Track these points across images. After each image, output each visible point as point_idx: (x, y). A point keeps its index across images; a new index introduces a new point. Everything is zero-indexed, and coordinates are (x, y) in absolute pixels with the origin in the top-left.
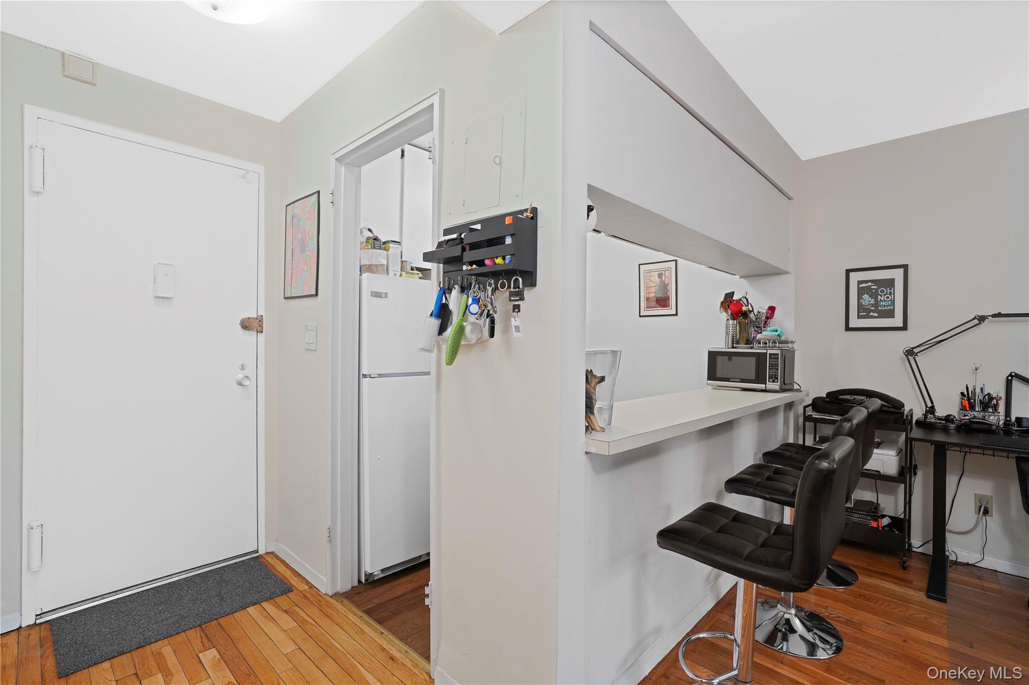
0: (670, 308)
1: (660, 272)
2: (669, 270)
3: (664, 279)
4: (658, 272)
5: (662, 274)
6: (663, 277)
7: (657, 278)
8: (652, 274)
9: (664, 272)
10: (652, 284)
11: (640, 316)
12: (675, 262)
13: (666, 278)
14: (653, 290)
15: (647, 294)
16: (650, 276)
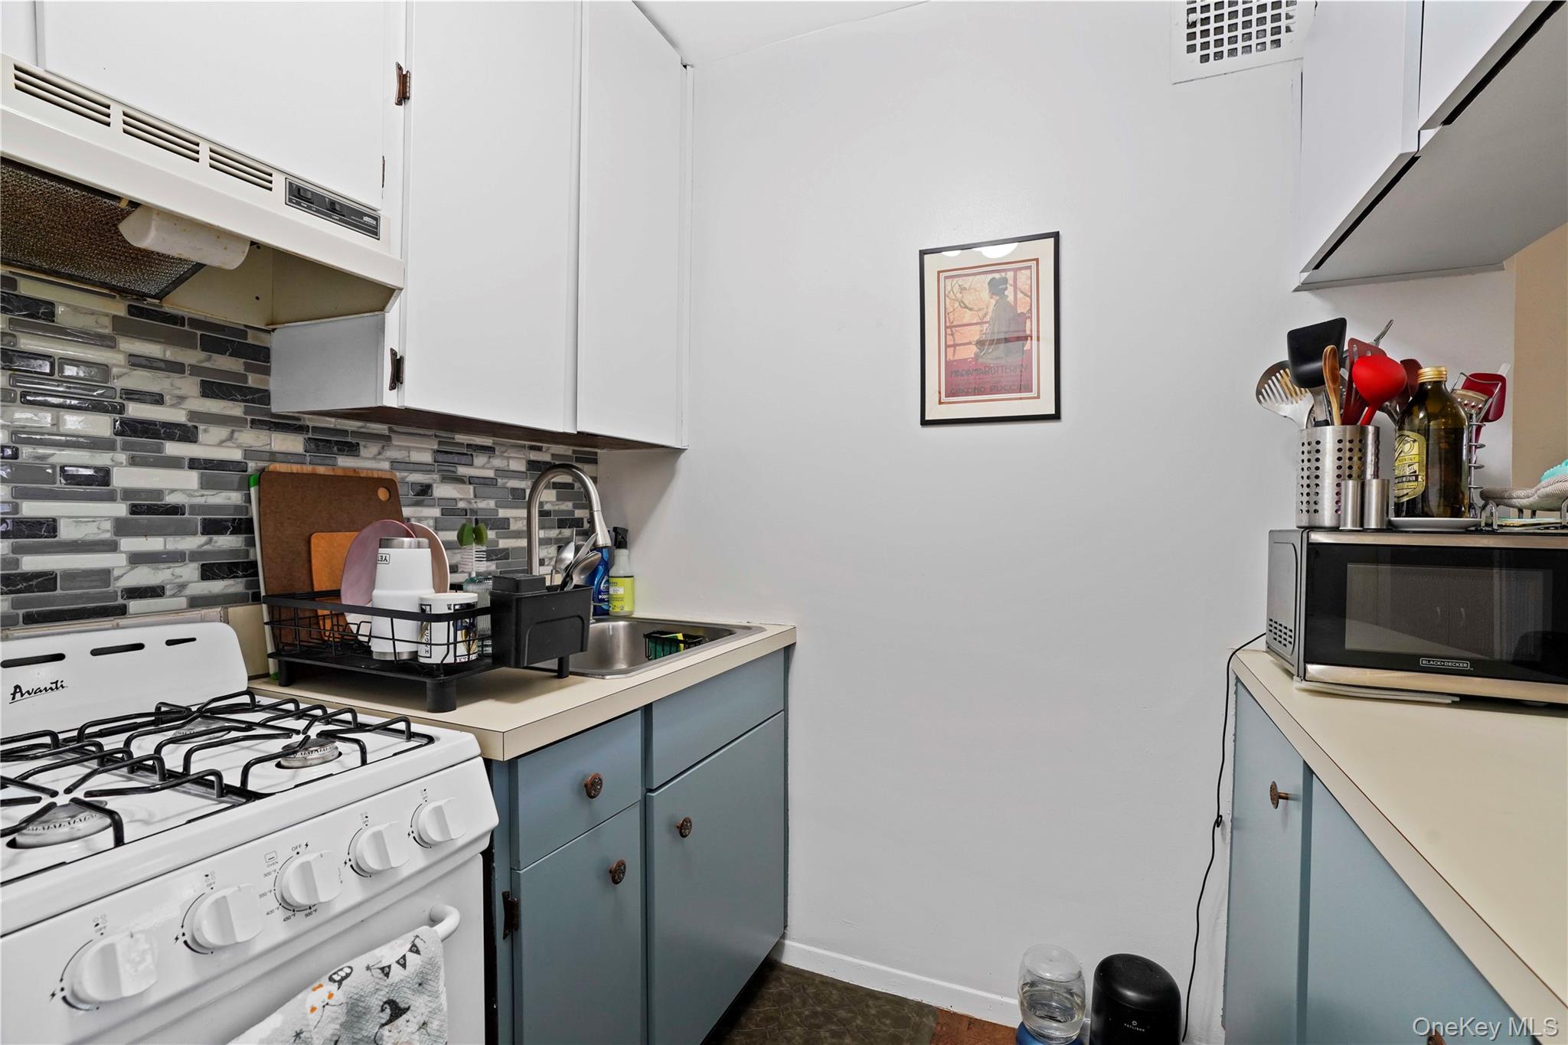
0: (1034, 394)
1: (997, 276)
2: (1030, 268)
3: (1011, 298)
4: (990, 277)
5: (1005, 281)
6: (1009, 292)
7: (985, 294)
8: (967, 282)
9: (1010, 275)
10: (968, 317)
11: (925, 423)
12: (1052, 241)
13: (1020, 295)
14: (974, 334)
15: (950, 350)
16: (962, 289)
